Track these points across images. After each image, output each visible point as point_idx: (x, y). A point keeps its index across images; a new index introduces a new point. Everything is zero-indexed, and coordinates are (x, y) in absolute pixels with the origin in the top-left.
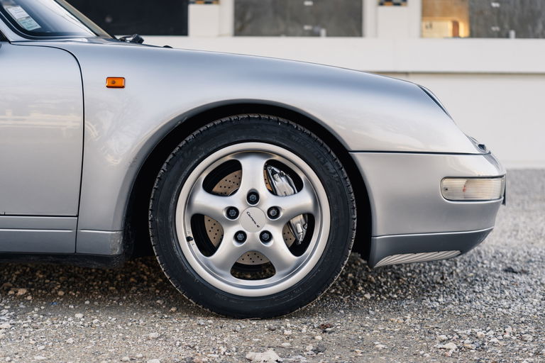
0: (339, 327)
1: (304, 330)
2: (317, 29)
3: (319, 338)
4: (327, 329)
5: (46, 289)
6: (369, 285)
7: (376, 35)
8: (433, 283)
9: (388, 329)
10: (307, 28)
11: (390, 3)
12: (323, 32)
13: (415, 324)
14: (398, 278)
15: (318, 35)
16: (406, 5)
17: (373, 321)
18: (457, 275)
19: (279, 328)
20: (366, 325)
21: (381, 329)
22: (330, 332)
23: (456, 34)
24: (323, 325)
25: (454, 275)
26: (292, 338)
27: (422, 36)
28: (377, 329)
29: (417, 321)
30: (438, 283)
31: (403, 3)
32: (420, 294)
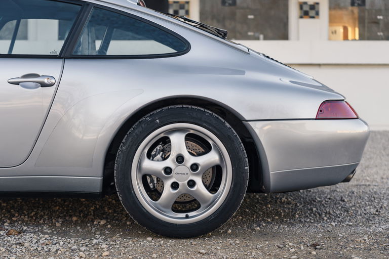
0: (324, 245)
1: (302, 248)
2: (257, 35)
3: (314, 253)
4: (317, 247)
5: (117, 220)
6: (330, 216)
7: (298, 39)
8: (372, 214)
9: (356, 247)
10: (250, 34)
11: (307, 17)
12: (261, 36)
13: (373, 243)
14: (347, 211)
15: (258, 39)
16: (318, 18)
17: (345, 241)
18: (385, 208)
19: (285, 246)
20: (341, 244)
21: (352, 246)
22: (320, 249)
23: (346, 37)
24: (314, 244)
25: (383, 208)
26: (296, 253)
27: (330, 39)
28: (349, 247)
29: (373, 241)
30: (375, 214)
31: (316, 17)
32: (366, 222)
